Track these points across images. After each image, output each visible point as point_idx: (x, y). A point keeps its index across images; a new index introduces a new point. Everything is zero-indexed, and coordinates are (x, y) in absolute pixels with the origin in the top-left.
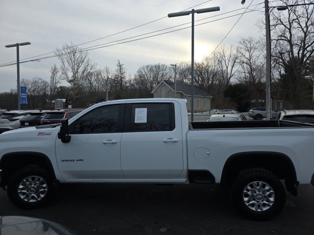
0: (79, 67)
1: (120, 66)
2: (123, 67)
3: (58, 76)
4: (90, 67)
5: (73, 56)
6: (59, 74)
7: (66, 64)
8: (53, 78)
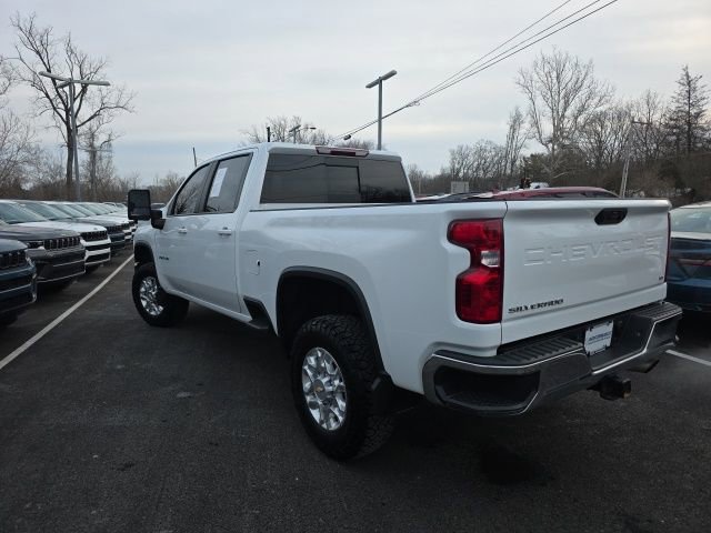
0: (567, 104)
1: (689, 83)
2: (699, 84)
3: (522, 131)
4: (596, 100)
5: (555, 81)
6: (526, 126)
7: (540, 101)
8: (512, 137)
